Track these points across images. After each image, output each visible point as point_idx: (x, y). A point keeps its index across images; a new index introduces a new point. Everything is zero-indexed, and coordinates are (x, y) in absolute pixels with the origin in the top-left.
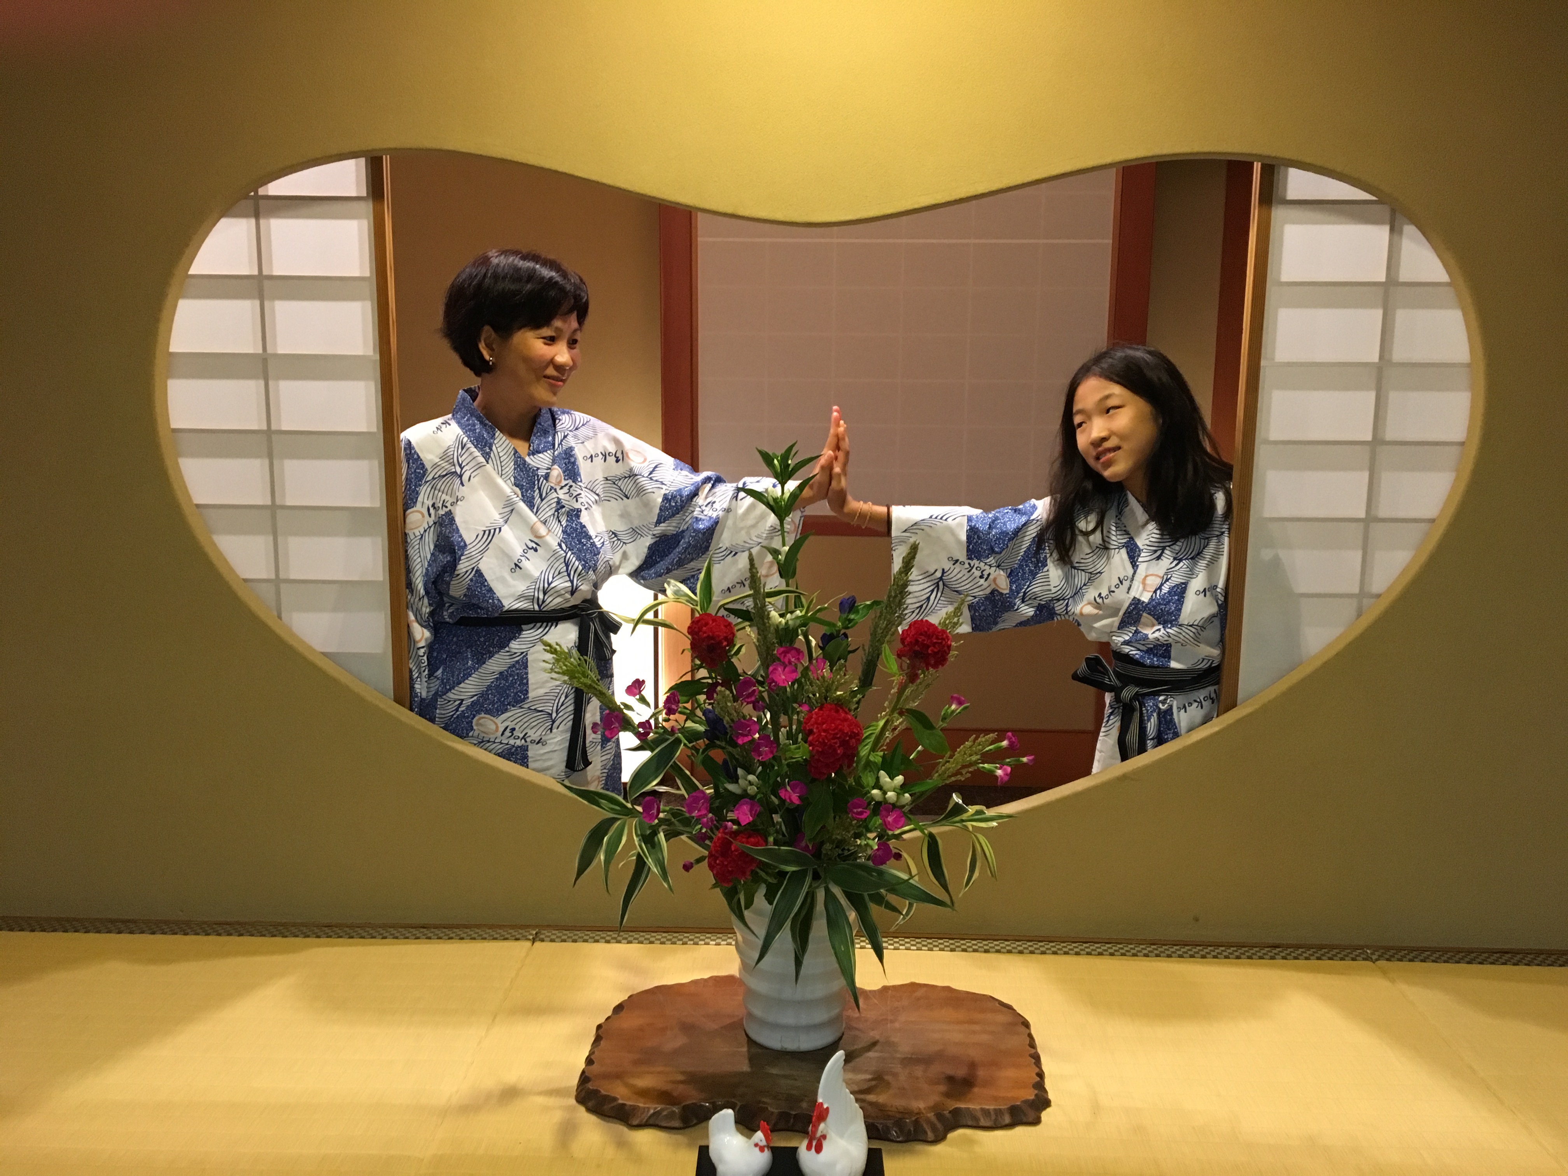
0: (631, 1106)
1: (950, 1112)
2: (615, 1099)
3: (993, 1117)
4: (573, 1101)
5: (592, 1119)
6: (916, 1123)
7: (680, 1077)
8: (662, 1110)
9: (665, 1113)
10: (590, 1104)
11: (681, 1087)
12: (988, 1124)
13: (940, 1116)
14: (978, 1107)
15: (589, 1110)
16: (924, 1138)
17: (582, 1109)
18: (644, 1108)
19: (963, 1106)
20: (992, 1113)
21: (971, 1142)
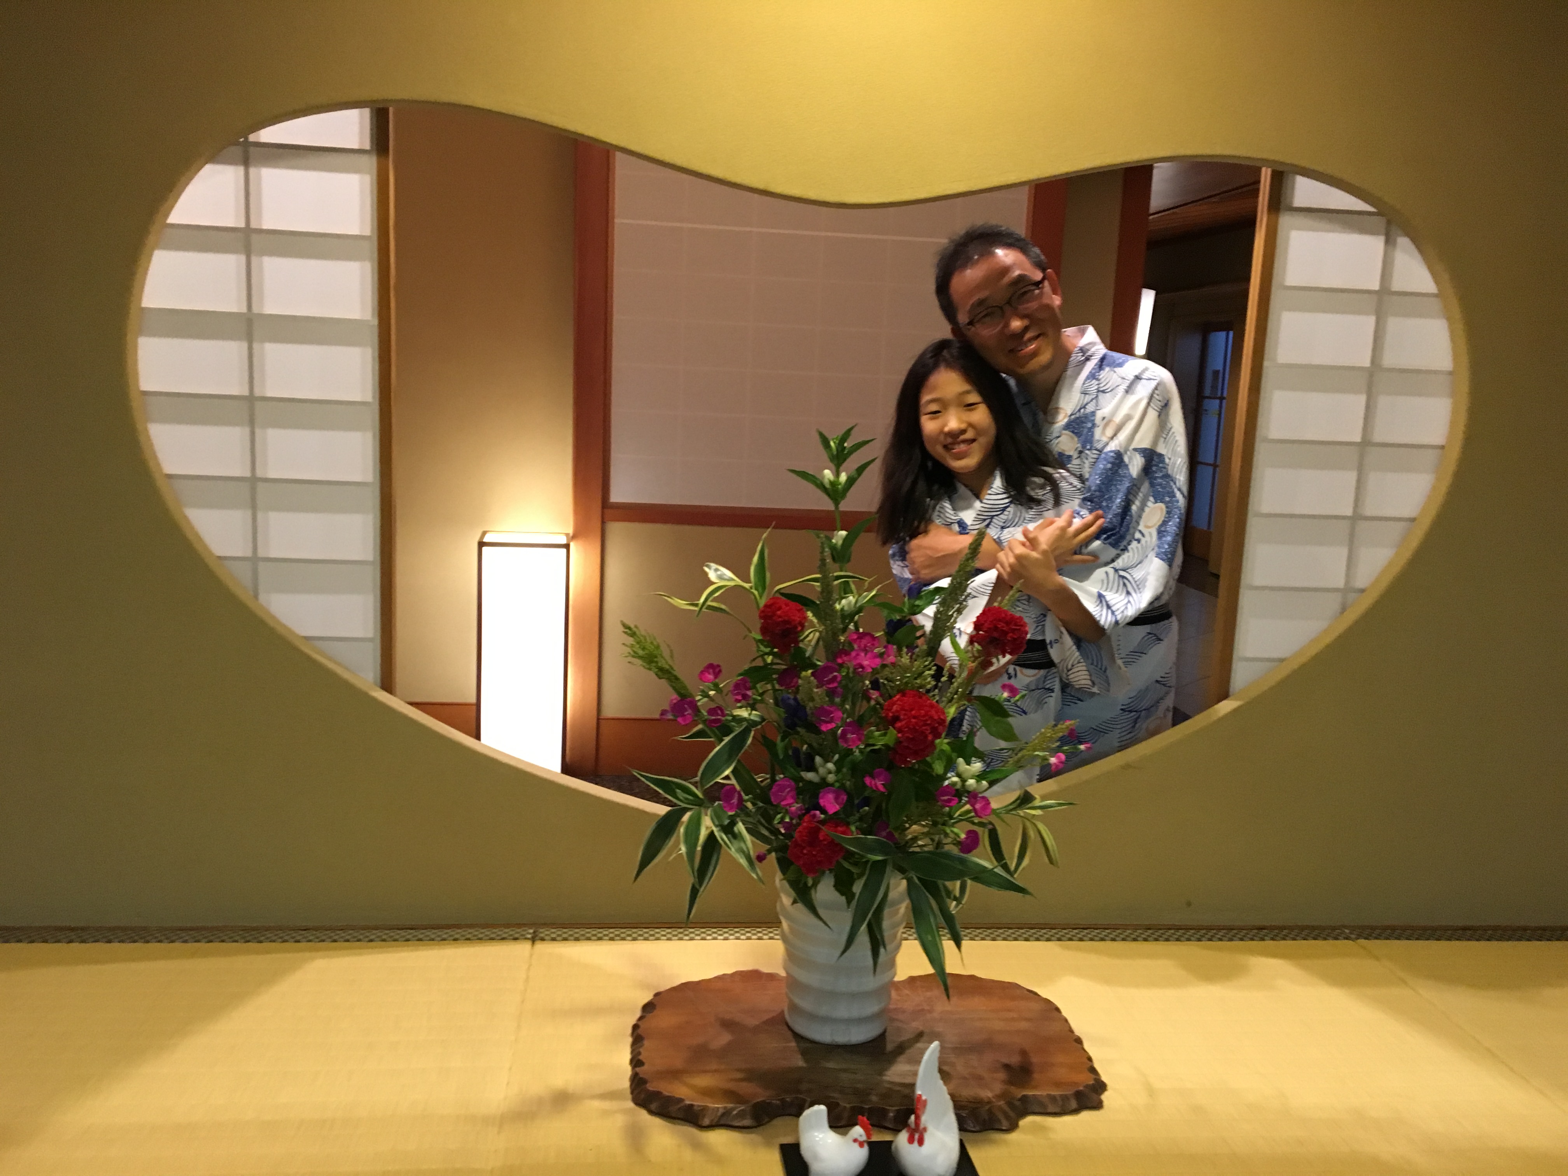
0: (699, 1106)
1: (1020, 1100)
2: (681, 1100)
3: (1060, 1103)
4: (631, 1105)
5: (657, 1121)
6: (990, 1111)
7: (739, 1075)
8: (733, 1109)
9: (735, 1112)
10: (653, 1106)
11: (744, 1084)
12: (1057, 1110)
13: (1010, 1104)
14: (1045, 1093)
15: (651, 1112)
16: (1000, 1127)
17: (643, 1114)
18: (714, 1109)
19: (1030, 1093)
20: (1058, 1098)
21: (1043, 1128)
